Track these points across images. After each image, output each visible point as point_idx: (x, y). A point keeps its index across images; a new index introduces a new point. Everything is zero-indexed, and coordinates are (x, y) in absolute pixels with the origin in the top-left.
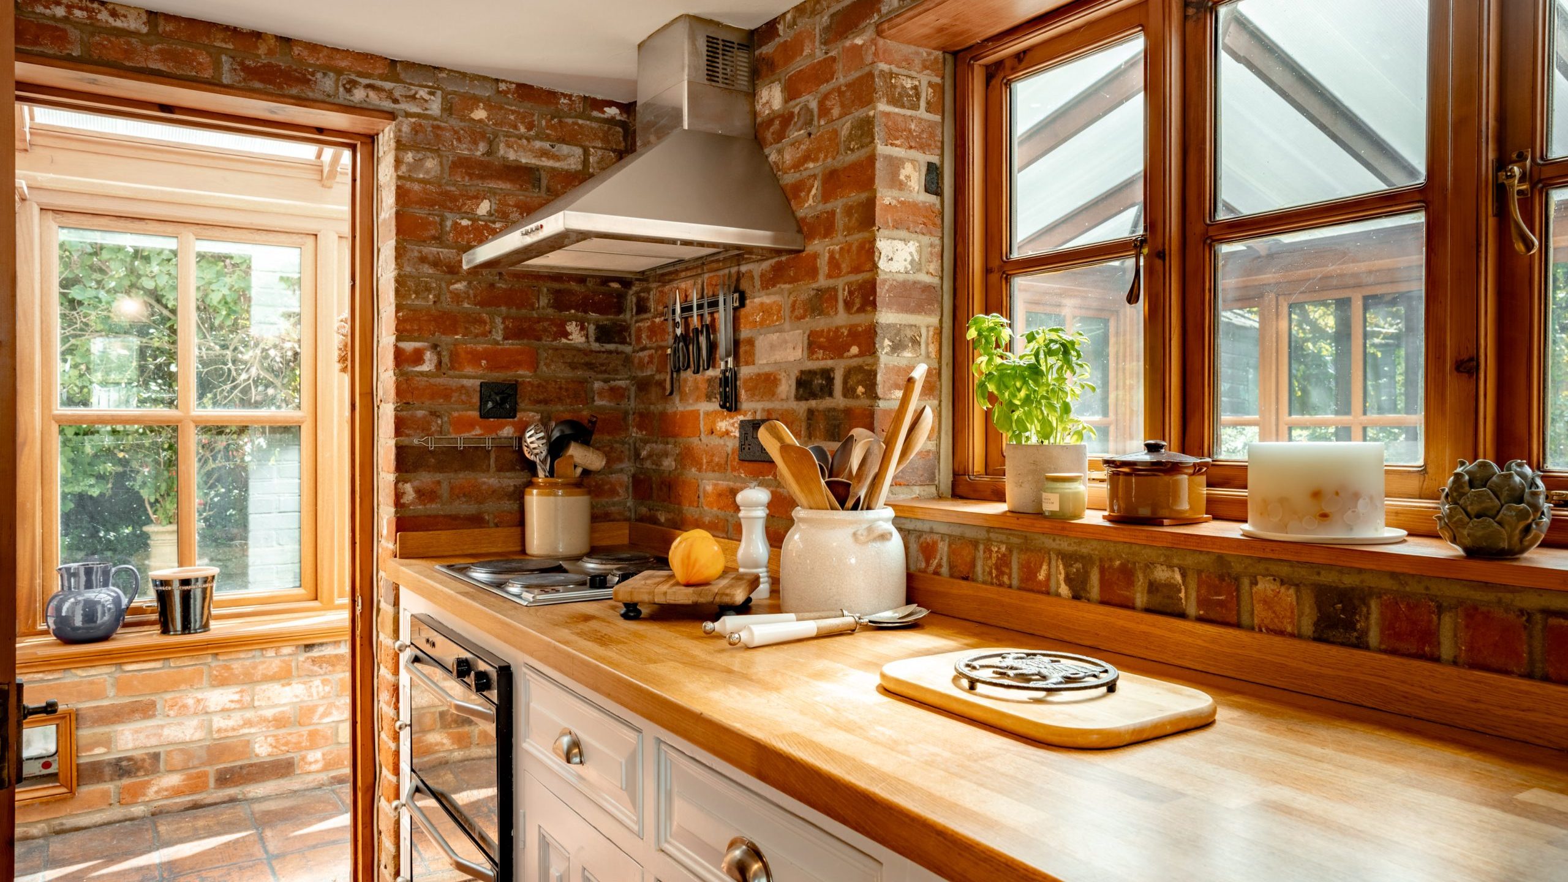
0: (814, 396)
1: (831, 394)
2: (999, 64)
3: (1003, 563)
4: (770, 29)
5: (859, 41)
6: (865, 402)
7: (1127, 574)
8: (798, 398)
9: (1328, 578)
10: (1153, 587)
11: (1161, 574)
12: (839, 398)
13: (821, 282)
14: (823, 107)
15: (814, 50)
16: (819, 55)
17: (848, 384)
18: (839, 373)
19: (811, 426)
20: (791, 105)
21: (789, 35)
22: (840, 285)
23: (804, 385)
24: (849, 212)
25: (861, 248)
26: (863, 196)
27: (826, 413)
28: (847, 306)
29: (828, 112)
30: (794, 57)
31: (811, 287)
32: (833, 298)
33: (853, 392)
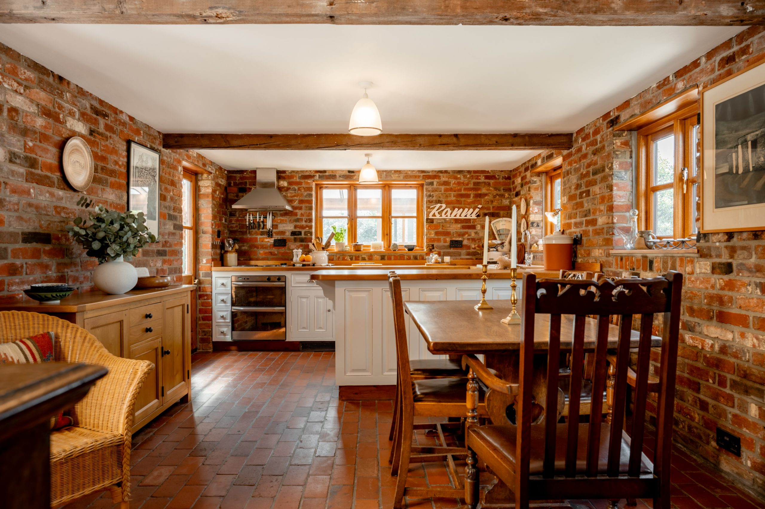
0: (296, 235)
1: (301, 235)
2: (322, 187)
3: (339, 258)
4: (284, 172)
5: (309, 181)
6: (310, 236)
7: (359, 257)
8: (291, 235)
10: (362, 258)
11: (363, 256)
12: (303, 236)
13: (298, 217)
14: (299, 189)
15: (296, 179)
16: (298, 180)
17: (306, 233)
18: (303, 232)
19: (295, 240)
20: (290, 186)
21: (290, 174)
22: (304, 218)
23: (293, 233)
24: (306, 207)
25: (309, 213)
26: (310, 205)
27: (300, 238)
28: (306, 221)
29: (300, 190)
30: (291, 178)
31: (296, 218)
32: (302, 220)
33: (307, 235)
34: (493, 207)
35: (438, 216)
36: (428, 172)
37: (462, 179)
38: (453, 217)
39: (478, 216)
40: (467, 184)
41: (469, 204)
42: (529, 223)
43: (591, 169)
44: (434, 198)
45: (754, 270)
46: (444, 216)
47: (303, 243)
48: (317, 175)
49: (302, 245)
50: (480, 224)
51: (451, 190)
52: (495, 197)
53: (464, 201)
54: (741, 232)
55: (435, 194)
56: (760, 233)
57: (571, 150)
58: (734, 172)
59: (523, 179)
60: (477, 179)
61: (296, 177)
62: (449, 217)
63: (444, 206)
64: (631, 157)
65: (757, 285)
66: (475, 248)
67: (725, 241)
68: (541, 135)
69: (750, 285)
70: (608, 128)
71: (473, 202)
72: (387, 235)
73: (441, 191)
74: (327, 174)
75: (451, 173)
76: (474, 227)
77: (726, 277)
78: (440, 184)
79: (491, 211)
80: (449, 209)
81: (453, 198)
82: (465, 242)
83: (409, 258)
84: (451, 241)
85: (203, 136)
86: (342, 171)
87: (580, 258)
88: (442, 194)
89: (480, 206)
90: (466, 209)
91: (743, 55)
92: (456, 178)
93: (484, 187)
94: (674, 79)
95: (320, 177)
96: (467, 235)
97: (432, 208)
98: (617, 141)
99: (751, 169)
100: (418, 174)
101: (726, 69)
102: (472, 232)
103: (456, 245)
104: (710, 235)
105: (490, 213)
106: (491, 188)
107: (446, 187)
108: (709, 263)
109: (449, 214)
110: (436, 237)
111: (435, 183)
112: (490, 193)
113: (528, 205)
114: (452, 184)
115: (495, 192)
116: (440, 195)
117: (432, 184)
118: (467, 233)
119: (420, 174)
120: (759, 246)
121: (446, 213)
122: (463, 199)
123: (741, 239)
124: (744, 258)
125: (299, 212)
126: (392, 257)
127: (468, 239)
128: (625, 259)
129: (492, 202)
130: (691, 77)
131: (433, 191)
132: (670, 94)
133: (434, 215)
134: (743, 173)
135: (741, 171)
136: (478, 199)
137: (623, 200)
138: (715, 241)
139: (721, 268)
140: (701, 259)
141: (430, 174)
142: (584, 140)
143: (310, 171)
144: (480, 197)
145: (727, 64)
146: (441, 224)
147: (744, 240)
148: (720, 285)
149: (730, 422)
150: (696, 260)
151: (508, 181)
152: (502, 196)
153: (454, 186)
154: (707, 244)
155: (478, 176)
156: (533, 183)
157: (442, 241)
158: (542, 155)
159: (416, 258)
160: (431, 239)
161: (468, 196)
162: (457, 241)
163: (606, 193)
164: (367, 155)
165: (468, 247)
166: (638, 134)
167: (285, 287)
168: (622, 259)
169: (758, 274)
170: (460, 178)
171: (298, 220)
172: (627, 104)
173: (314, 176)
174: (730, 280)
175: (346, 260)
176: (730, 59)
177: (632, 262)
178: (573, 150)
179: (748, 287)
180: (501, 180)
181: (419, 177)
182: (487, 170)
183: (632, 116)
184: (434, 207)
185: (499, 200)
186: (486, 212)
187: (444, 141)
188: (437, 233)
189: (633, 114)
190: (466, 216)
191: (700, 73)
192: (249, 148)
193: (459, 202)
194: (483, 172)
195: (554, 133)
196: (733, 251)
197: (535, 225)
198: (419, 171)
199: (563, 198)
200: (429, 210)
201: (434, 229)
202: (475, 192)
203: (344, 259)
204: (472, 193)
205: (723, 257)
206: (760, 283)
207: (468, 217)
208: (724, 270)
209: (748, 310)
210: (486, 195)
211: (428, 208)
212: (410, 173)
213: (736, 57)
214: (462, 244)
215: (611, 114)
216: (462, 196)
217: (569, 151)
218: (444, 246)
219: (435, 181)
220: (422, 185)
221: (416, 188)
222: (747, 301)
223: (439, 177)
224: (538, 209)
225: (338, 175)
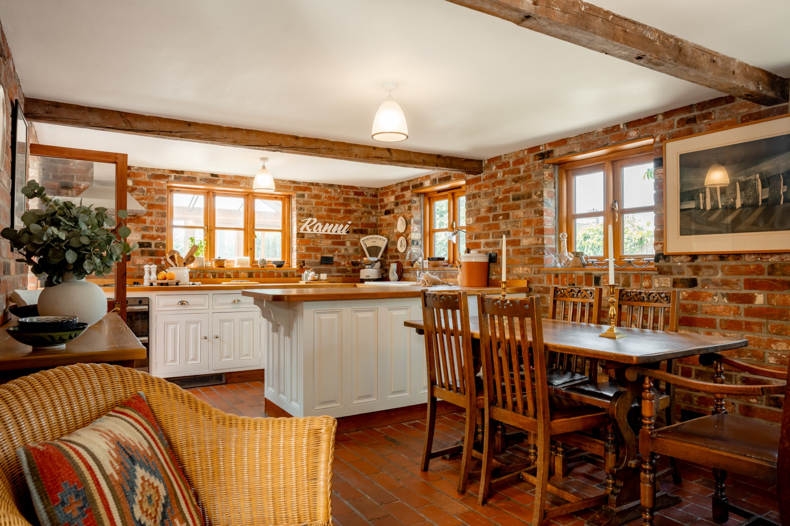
0: (144, 247)
1: (151, 247)
2: (173, 190)
3: (199, 275)
5: (162, 182)
6: (163, 249)
7: (223, 274)
8: (139, 247)
9: (250, 271)
10: (227, 275)
11: (228, 273)
12: (153, 248)
13: (147, 225)
14: (148, 190)
15: (145, 178)
16: (147, 180)
17: (157, 245)
18: (153, 243)
19: (143, 253)
20: (136, 186)
21: (136, 172)
22: (154, 226)
23: (141, 245)
24: (158, 213)
25: (162, 221)
26: (162, 211)
27: (149, 251)
28: (157, 231)
29: (150, 192)
30: (137, 177)
31: (144, 225)
32: (152, 228)
33: (159, 247)
34: (362, 224)
35: (309, 231)
36: (299, 183)
37: (333, 194)
38: (324, 232)
39: (348, 232)
40: (338, 199)
41: (340, 219)
42: (410, 241)
43: (511, 195)
44: (305, 212)
45: (720, 284)
46: (315, 231)
47: (154, 257)
48: (173, 175)
49: (151, 260)
50: (349, 241)
51: (322, 204)
52: (363, 213)
53: (335, 216)
54: (705, 255)
55: (306, 207)
56: (726, 256)
57: (479, 175)
58: (702, 208)
59: (397, 198)
60: (347, 194)
61: (145, 175)
62: (320, 232)
63: (315, 220)
64: (555, 188)
65: (723, 295)
66: (344, 266)
67: (688, 262)
68: (459, 158)
69: (716, 295)
70: (535, 160)
71: (343, 218)
72: (251, 249)
73: (312, 205)
74: (185, 175)
75: (322, 187)
76: (343, 244)
77: (690, 290)
78: (311, 197)
79: (360, 228)
80: (320, 224)
81: (324, 213)
82: (336, 259)
83: (279, 276)
84: (321, 257)
85: (91, 110)
86: (204, 174)
87: (494, 275)
88: (313, 208)
89: (350, 222)
90: (337, 225)
91: (704, 119)
92: (327, 192)
93: (354, 203)
94: (625, 127)
95: (176, 178)
96: (337, 252)
97: (303, 222)
98: (546, 172)
99: (720, 207)
100: (288, 184)
101: (685, 128)
102: (342, 248)
103: (327, 262)
104: (671, 257)
105: (359, 230)
106: (360, 205)
107: (317, 200)
108: (669, 279)
109: (320, 229)
110: (307, 253)
111: (306, 196)
112: (358, 210)
113: (408, 223)
114: (323, 198)
115: (363, 209)
116: (311, 209)
117: (303, 196)
118: (337, 249)
119: (291, 185)
120: (725, 266)
121: (317, 228)
122: (333, 214)
123: (706, 260)
124: (710, 275)
125: (148, 219)
126: (261, 275)
127: (339, 256)
128: (562, 276)
129: (361, 218)
130: (645, 128)
131: (304, 204)
132: (621, 140)
133: (305, 230)
134: (710, 210)
135: (708, 207)
136: (348, 215)
137: (550, 225)
138: (677, 261)
139: (684, 283)
140: (660, 276)
141: (302, 185)
142: (499, 167)
143: (164, 170)
144: (350, 213)
145: (688, 123)
146: (312, 240)
147: (709, 261)
148: (683, 296)
149: (696, 403)
150: (654, 277)
151: (375, 198)
152: (370, 213)
153: (325, 200)
154: (668, 264)
155: (348, 192)
156: (413, 203)
157: (313, 257)
158: (433, 177)
159: (286, 275)
160: (302, 255)
161: (338, 211)
162: (328, 257)
163: (534, 217)
164: (264, 159)
165: (339, 264)
166: (559, 168)
167: (148, 312)
168: (557, 276)
169: (724, 287)
170: (330, 193)
171: (146, 229)
172: (563, 142)
173: (168, 176)
174: (694, 292)
175: (208, 278)
176: (692, 120)
177: (571, 278)
178: (483, 176)
179: (715, 297)
180: (369, 198)
181: (290, 187)
182: (356, 186)
183: (570, 153)
184: (305, 222)
185: (366, 217)
186: (355, 228)
187: (378, 154)
188: (308, 249)
189: (572, 151)
190: (336, 232)
191: (657, 127)
192: (159, 134)
193: (329, 217)
194: (352, 187)
195: (469, 158)
196: (697, 270)
197: (415, 243)
198: (290, 181)
199: (468, 219)
200: (300, 224)
201: (305, 245)
202: (344, 208)
203: (205, 277)
204: (342, 209)
205: (686, 274)
206: (727, 293)
207: (339, 233)
208: (687, 284)
209: (715, 315)
210: (355, 211)
211: (299, 221)
212: (280, 182)
213: (697, 120)
214: (332, 261)
215: (541, 148)
216: (332, 211)
217: (476, 176)
218: (315, 263)
219: (306, 194)
220: (289, 197)
221: (281, 199)
222: (713, 308)
223: (310, 190)
224: (418, 228)
225: (198, 178)
